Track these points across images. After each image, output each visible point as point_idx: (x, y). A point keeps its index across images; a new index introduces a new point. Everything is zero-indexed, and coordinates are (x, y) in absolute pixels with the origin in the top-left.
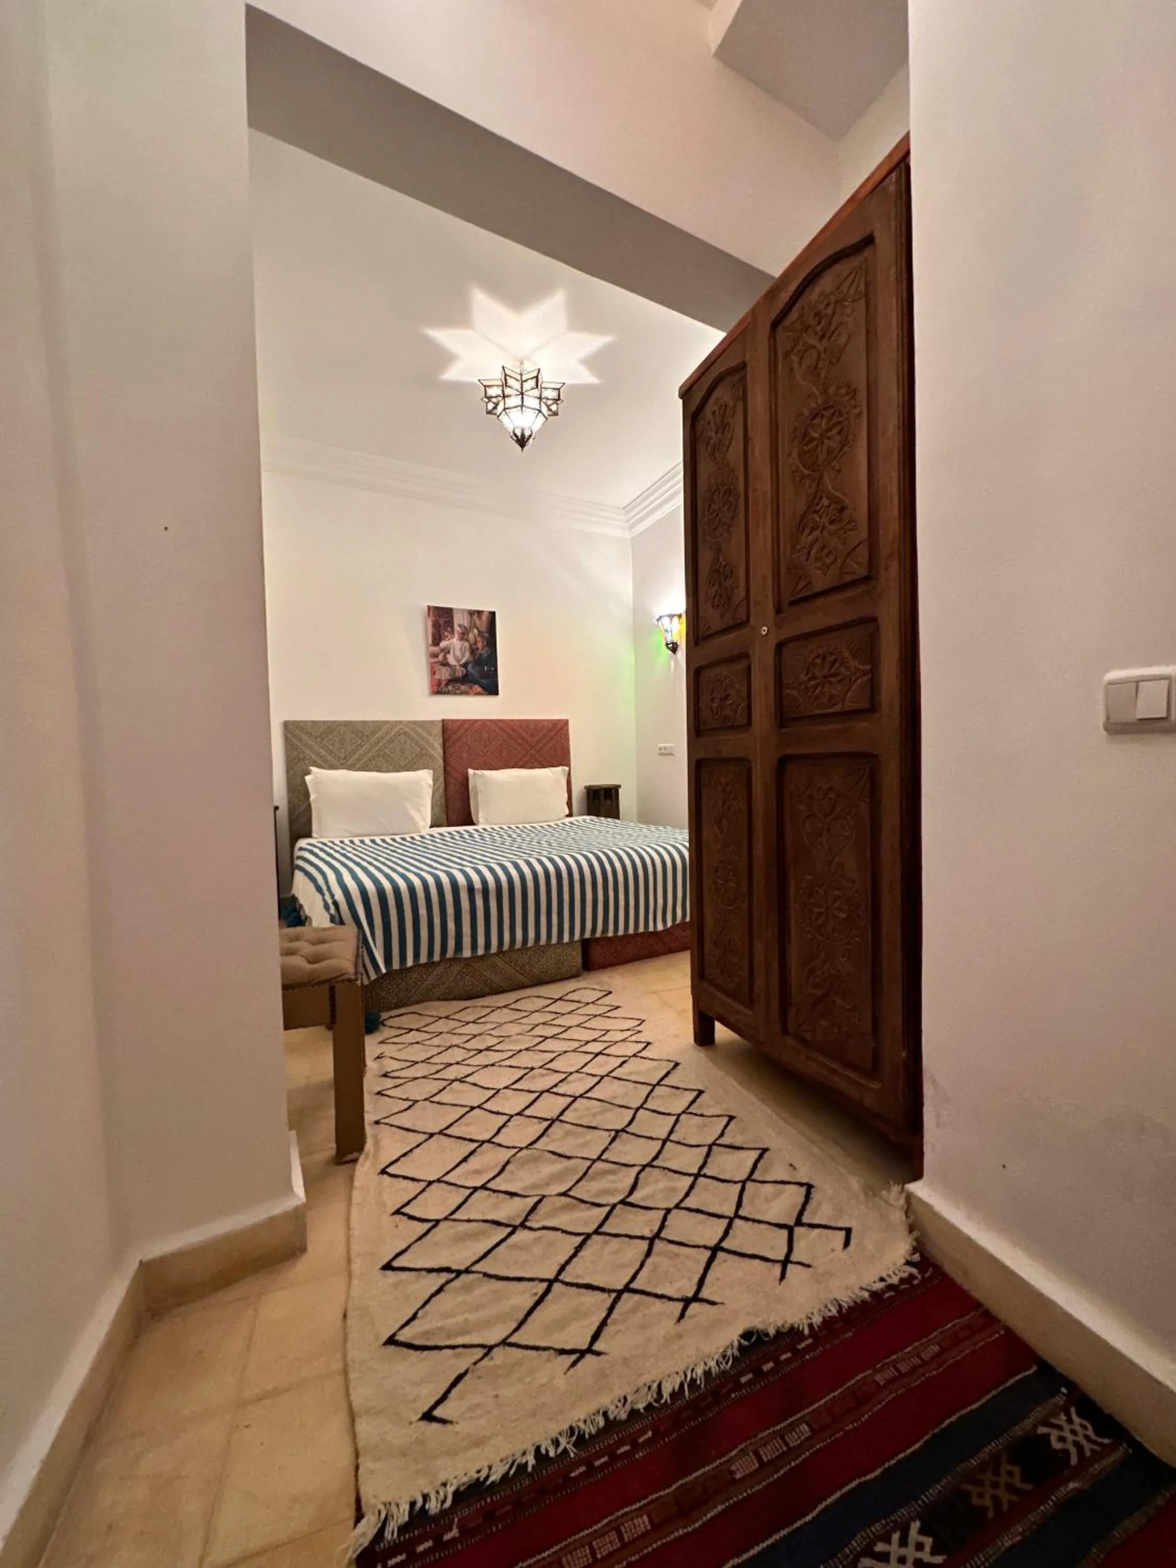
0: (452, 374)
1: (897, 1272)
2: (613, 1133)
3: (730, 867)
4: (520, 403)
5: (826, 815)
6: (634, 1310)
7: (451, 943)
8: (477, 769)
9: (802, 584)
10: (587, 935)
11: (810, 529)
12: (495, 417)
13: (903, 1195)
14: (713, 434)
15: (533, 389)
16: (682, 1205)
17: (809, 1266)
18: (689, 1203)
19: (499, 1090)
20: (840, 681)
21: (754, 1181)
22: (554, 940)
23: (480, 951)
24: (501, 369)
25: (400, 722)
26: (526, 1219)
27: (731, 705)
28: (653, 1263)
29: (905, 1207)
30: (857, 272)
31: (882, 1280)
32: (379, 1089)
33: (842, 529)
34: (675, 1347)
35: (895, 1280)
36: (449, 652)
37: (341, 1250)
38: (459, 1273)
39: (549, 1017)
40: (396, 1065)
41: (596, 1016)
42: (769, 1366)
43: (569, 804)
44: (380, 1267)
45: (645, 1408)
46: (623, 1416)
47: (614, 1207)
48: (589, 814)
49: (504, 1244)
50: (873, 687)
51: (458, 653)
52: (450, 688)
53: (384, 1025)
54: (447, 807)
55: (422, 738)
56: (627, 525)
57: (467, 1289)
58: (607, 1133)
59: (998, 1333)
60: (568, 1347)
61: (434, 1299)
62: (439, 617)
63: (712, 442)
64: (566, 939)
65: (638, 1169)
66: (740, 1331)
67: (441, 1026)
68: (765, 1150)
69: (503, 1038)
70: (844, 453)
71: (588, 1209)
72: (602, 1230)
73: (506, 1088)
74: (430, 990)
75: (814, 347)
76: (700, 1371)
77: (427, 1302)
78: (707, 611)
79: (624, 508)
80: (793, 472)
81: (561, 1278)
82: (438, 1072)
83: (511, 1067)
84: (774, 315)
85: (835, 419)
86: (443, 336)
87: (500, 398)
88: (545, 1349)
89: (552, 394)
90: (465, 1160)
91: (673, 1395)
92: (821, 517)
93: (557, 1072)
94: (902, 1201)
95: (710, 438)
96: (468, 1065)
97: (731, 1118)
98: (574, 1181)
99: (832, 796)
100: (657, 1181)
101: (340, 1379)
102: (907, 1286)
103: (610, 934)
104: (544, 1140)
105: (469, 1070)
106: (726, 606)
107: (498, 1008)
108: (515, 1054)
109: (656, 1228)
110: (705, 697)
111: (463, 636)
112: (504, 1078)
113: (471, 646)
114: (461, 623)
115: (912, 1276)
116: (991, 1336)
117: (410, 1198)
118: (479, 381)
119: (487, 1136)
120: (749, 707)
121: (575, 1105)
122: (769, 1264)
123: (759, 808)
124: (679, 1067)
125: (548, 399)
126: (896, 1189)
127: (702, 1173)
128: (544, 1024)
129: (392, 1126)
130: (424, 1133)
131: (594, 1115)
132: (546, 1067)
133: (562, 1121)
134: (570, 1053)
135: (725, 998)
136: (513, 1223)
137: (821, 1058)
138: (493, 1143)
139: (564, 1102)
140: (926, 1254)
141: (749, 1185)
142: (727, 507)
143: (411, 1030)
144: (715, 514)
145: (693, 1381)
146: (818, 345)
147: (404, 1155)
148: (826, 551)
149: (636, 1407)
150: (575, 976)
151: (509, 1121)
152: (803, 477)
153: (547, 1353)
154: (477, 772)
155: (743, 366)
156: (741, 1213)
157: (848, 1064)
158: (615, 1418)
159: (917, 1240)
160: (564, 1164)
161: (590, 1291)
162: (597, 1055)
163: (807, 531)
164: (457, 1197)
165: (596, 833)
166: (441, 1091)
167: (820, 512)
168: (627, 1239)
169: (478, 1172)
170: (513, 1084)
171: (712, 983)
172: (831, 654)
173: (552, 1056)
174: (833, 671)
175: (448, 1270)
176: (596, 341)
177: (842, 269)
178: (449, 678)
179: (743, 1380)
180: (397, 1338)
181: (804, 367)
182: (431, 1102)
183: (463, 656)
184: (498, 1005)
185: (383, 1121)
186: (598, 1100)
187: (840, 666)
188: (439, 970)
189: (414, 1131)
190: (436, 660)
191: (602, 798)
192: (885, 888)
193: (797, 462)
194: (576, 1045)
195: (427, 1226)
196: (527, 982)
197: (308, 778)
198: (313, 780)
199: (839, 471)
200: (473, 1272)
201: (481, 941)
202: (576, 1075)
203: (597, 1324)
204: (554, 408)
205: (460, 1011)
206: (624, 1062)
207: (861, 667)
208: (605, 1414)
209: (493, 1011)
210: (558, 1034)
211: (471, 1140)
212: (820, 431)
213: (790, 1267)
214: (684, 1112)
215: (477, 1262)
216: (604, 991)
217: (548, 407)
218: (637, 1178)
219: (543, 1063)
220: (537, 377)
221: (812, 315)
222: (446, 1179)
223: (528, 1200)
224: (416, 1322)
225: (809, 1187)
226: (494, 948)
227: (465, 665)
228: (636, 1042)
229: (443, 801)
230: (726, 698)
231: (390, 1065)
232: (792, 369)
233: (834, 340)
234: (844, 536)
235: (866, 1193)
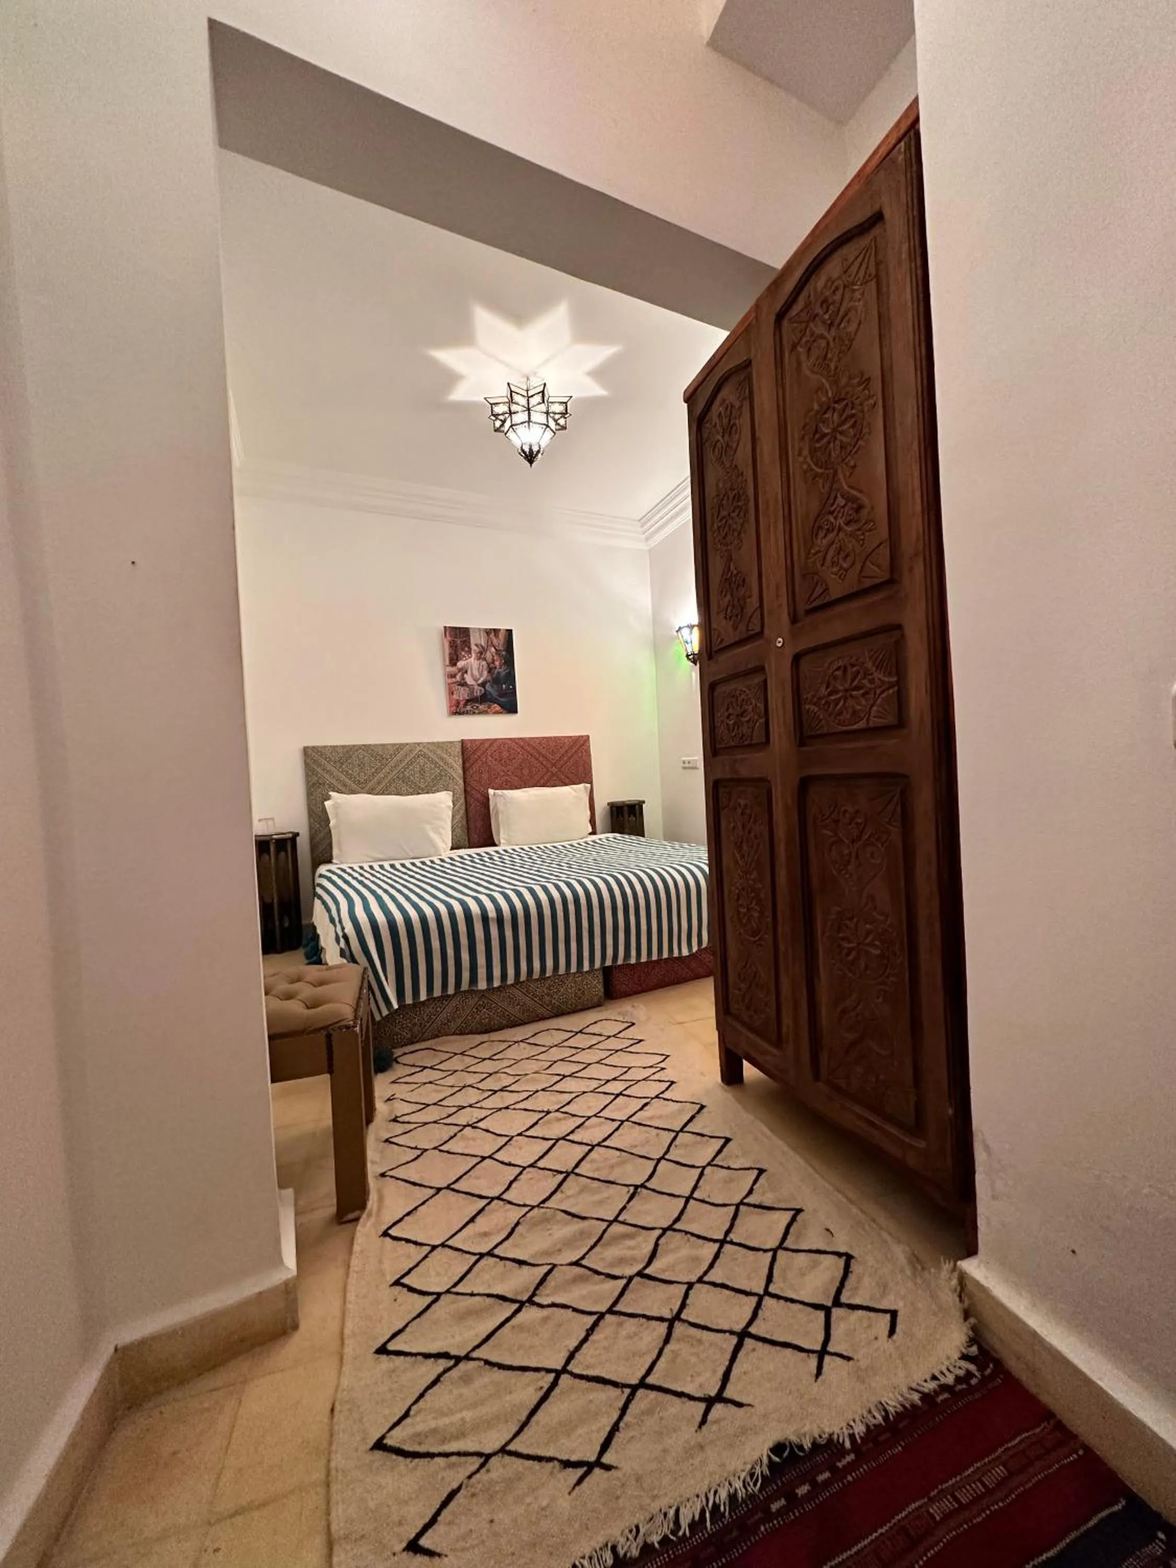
0: (459, 394)
1: (952, 1369)
2: (632, 1189)
3: (753, 894)
4: (527, 419)
5: (853, 842)
6: (649, 1412)
7: (466, 975)
8: (498, 789)
9: (819, 590)
10: (608, 963)
11: (824, 531)
12: (503, 434)
13: (956, 1274)
14: (719, 437)
15: (539, 404)
16: (706, 1279)
17: (848, 1359)
18: (716, 1275)
19: (512, 1137)
20: (863, 695)
21: (786, 1249)
22: (574, 969)
23: (496, 983)
24: (506, 385)
25: (419, 744)
26: (534, 1294)
27: (748, 722)
28: (672, 1351)
29: (959, 1289)
30: (867, 251)
31: (934, 1378)
32: (387, 1136)
33: (859, 530)
34: (696, 1461)
35: (950, 1379)
36: (466, 672)
37: (334, 1326)
38: (458, 1360)
39: (567, 1053)
40: (407, 1108)
41: (617, 1051)
42: (803, 1490)
43: (592, 821)
44: (374, 1350)
45: (659, 1543)
46: (635, 1553)
47: (630, 1279)
48: (613, 832)
49: (508, 1325)
50: (901, 700)
51: (476, 673)
52: (469, 708)
53: (398, 1063)
54: (468, 829)
55: (442, 759)
56: (643, 537)
57: (466, 1379)
58: (626, 1189)
59: (1076, 1452)
60: (574, 1458)
61: (430, 1391)
62: (456, 637)
63: (719, 445)
64: (586, 967)
65: (657, 1233)
66: (770, 1444)
67: (456, 1063)
68: (799, 1211)
69: (518, 1078)
70: (858, 449)
71: (602, 1282)
72: (616, 1309)
73: (520, 1134)
74: (445, 1024)
75: (822, 337)
76: (723, 1494)
77: (422, 1396)
78: (720, 623)
79: (640, 521)
80: (805, 472)
81: (569, 1368)
82: (450, 1116)
83: (526, 1110)
84: (778, 306)
85: (849, 412)
86: (447, 357)
87: (507, 415)
88: (550, 1459)
89: (559, 408)
90: (472, 1220)
91: (693, 1525)
92: (836, 518)
93: (574, 1116)
94: (954, 1282)
95: (718, 441)
96: (481, 1108)
97: (761, 1171)
98: (589, 1247)
99: (859, 821)
100: (678, 1248)
101: (321, 1490)
102: (964, 1386)
103: (633, 961)
104: (558, 1195)
105: (484, 1113)
106: (739, 617)
107: (516, 1042)
108: (531, 1096)
109: (676, 1309)
110: (720, 714)
111: (481, 655)
112: (515, 1123)
113: (488, 665)
114: (478, 642)
115: (969, 1374)
116: (1066, 1457)
117: (411, 1266)
118: (485, 399)
119: (495, 1193)
120: (767, 724)
121: (593, 1155)
122: (804, 1355)
123: (781, 833)
124: (705, 1110)
125: (555, 413)
126: (947, 1267)
127: (728, 1239)
128: (562, 1060)
129: (398, 1179)
130: (431, 1188)
131: (612, 1167)
132: (562, 1110)
133: (577, 1175)
134: (589, 1094)
135: (752, 1036)
136: (519, 1298)
137: (858, 1109)
138: (503, 1200)
139: (582, 1150)
140: (986, 1347)
141: (780, 1253)
142: (737, 512)
143: (425, 1068)
144: (724, 522)
145: (716, 1507)
146: (826, 334)
147: (408, 1214)
148: (842, 555)
149: (649, 1541)
150: (598, 1005)
151: (520, 1173)
152: (817, 475)
153: (551, 1464)
154: (497, 791)
155: (748, 364)
156: (772, 1289)
157: (888, 1118)
158: (625, 1554)
159: (974, 1328)
160: (579, 1225)
161: (599, 1386)
162: (617, 1096)
163: (821, 534)
164: (461, 1265)
165: (619, 852)
166: (451, 1138)
167: (835, 513)
168: (643, 1320)
169: (486, 1234)
170: (527, 1130)
171: (737, 1018)
172: (853, 666)
173: (568, 1097)
174: (855, 683)
175: (445, 1355)
176: (602, 353)
177: (850, 251)
178: (467, 698)
179: (774, 1507)
180: (385, 1442)
181: (812, 359)
182: (441, 1151)
183: (481, 675)
184: (516, 1039)
185: (389, 1173)
186: (617, 1149)
187: (864, 678)
188: (454, 1003)
189: (420, 1185)
190: (454, 680)
191: (626, 815)
192: (922, 924)
193: (809, 460)
194: (595, 1084)
195: (430, 1299)
196: (546, 1013)
197: (327, 803)
198: (333, 805)
199: (855, 466)
200: (474, 1359)
201: (497, 972)
202: (594, 1120)
203: (608, 1429)
204: (562, 422)
205: (476, 1046)
206: (646, 1104)
207: (886, 679)
208: (614, 1549)
209: (510, 1046)
210: (577, 1072)
211: (481, 1197)
212: (831, 426)
213: (827, 1359)
214: (709, 1164)
215: (478, 1346)
216: (627, 1022)
217: (556, 421)
218: (657, 1245)
219: (559, 1106)
220: (543, 392)
221: (818, 304)
222: (450, 1243)
223: (536, 1269)
224: (408, 1421)
225: (849, 1258)
226: (511, 980)
227: (483, 685)
228: (660, 1081)
229: (464, 823)
230: (742, 715)
231: (401, 1108)
232: (799, 364)
233: (845, 328)
234: (862, 537)
235: (914, 1269)
